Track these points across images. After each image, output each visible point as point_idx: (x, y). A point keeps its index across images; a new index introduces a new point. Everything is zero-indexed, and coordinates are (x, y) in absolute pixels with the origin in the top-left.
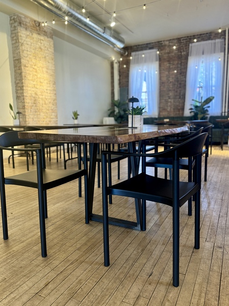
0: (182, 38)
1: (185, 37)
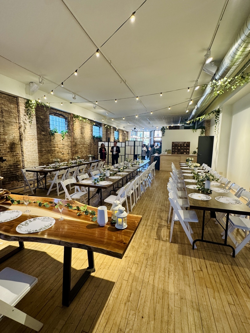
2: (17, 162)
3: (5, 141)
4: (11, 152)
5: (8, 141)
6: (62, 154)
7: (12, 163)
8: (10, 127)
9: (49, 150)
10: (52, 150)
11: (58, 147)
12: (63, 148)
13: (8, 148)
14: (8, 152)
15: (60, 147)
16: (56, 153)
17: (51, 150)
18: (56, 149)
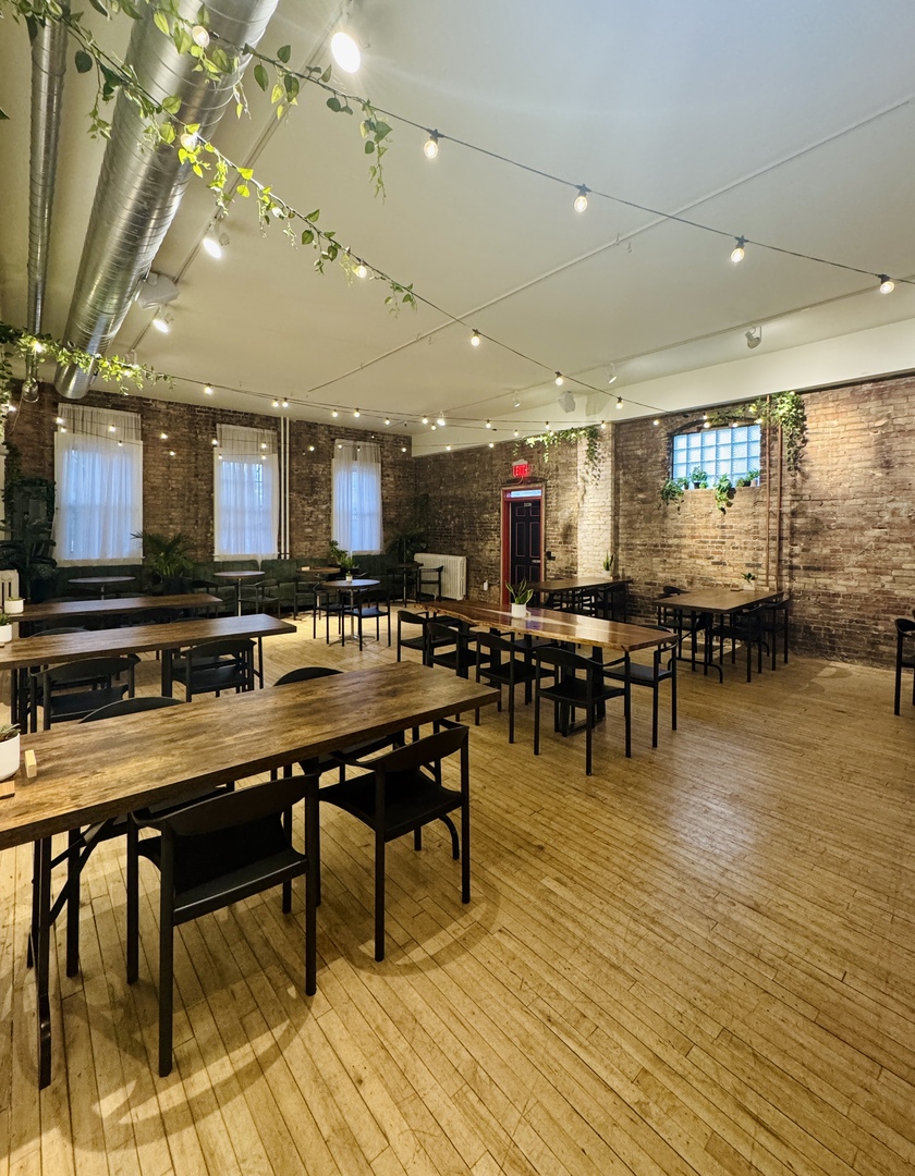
0: (198, 407)
1: (205, 407)
2: (572, 564)
3: (557, 523)
4: (565, 542)
5: (561, 522)
6: (714, 563)
7: (563, 565)
8: (567, 494)
9: (656, 546)
10: (670, 546)
11: (693, 537)
12: (723, 543)
13: (561, 535)
14: (560, 543)
15: (707, 537)
16: (683, 556)
17: (664, 546)
18: (685, 542)
